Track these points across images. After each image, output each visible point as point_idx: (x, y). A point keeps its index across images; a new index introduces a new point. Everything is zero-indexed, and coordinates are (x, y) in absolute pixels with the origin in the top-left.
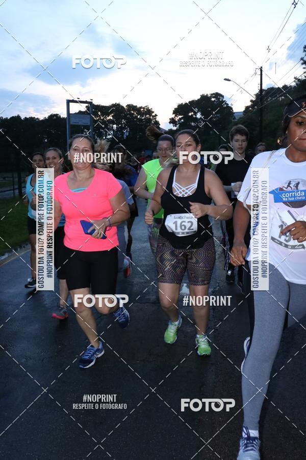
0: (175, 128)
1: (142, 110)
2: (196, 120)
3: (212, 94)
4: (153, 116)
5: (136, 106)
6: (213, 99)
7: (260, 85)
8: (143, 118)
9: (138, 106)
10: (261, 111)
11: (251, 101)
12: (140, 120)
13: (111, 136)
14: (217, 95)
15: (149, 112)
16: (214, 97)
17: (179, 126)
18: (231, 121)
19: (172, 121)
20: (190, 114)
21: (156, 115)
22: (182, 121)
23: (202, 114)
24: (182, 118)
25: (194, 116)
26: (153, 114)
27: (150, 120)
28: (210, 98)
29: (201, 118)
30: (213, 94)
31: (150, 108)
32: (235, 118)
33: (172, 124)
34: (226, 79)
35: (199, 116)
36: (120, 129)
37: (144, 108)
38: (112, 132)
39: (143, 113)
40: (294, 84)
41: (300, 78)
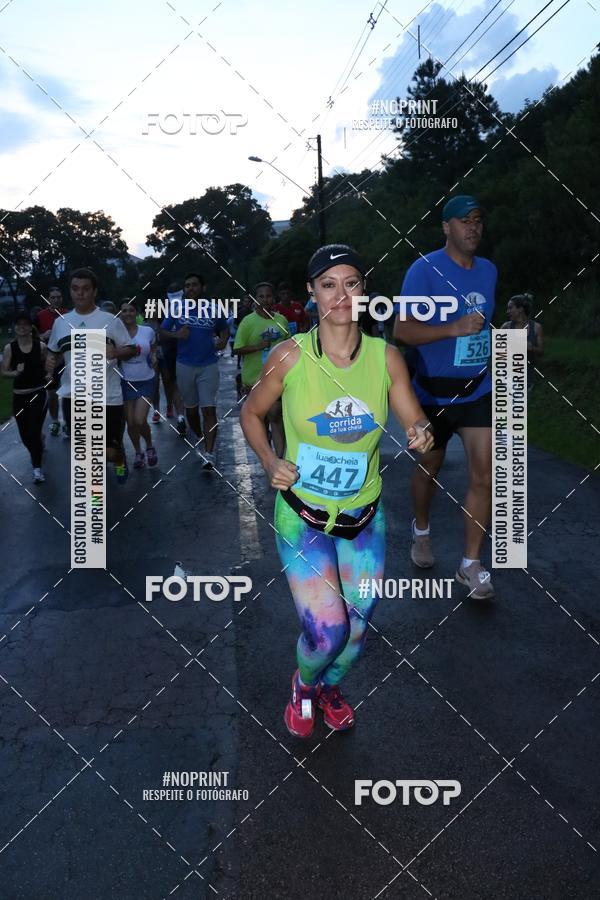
0: (158, 255)
1: (90, 219)
2: (199, 237)
3: (228, 187)
4: (113, 232)
5: (78, 212)
6: (231, 197)
7: (317, 170)
8: (93, 235)
9: (83, 212)
10: (322, 219)
11: (305, 200)
12: (88, 239)
13: (28, 274)
14: (237, 189)
15: (105, 223)
16: (232, 193)
17: (167, 251)
18: (268, 238)
19: (153, 241)
20: (187, 227)
21: (119, 230)
22: (173, 239)
23: (211, 226)
24: (171, 234)
25: (195, 230)
26: (114, 228)
27: (107, 239)
28: (225, 195)
29: (207, 234)
30: (231, 186)
31: (106, 216)
32: (274, 233)
33: (152, 247)
34: (252, 159)
35: (204, 229)
36: (47, 259)
37: (94, 216)
38: (31, 265)
39: (94, 226)
40: (382, 168)
41: (392, 156)
